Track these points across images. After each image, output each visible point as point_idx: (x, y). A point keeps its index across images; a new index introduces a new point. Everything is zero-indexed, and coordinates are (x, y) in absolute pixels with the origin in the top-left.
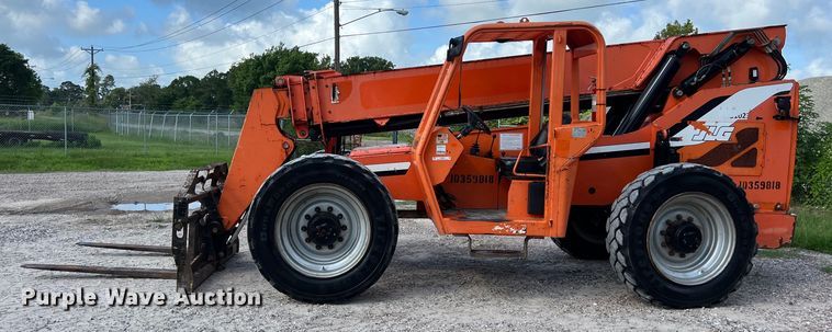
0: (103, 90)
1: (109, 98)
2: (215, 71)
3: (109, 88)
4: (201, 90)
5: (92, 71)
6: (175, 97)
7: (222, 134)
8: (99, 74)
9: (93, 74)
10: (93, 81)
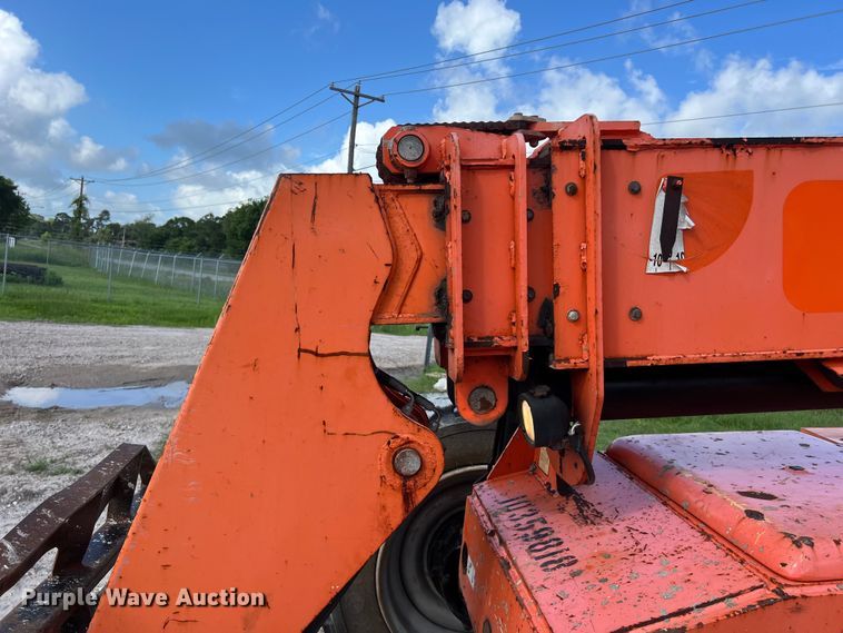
0: (98, 224)
1: (103, 232)
2: (211, 215)
3: (104, 223)
4: (195, 232)
5: (80, 202)
6: (167, 237)
7: (208, 279)
8: (86, 205)
9: (81, 206)
10: (80, 212)
